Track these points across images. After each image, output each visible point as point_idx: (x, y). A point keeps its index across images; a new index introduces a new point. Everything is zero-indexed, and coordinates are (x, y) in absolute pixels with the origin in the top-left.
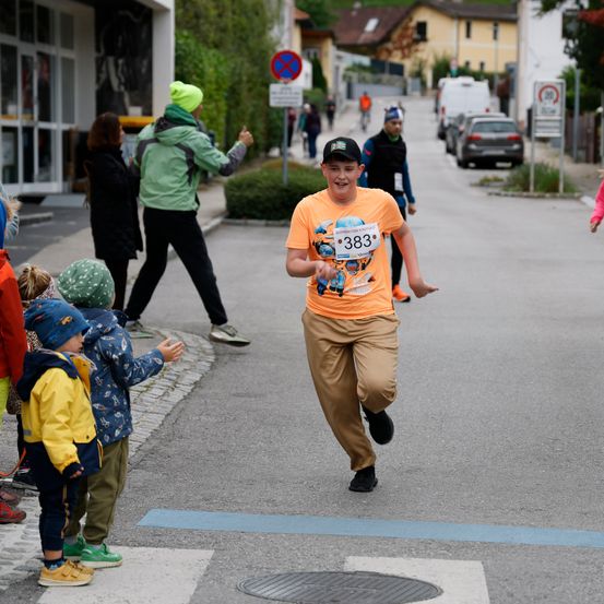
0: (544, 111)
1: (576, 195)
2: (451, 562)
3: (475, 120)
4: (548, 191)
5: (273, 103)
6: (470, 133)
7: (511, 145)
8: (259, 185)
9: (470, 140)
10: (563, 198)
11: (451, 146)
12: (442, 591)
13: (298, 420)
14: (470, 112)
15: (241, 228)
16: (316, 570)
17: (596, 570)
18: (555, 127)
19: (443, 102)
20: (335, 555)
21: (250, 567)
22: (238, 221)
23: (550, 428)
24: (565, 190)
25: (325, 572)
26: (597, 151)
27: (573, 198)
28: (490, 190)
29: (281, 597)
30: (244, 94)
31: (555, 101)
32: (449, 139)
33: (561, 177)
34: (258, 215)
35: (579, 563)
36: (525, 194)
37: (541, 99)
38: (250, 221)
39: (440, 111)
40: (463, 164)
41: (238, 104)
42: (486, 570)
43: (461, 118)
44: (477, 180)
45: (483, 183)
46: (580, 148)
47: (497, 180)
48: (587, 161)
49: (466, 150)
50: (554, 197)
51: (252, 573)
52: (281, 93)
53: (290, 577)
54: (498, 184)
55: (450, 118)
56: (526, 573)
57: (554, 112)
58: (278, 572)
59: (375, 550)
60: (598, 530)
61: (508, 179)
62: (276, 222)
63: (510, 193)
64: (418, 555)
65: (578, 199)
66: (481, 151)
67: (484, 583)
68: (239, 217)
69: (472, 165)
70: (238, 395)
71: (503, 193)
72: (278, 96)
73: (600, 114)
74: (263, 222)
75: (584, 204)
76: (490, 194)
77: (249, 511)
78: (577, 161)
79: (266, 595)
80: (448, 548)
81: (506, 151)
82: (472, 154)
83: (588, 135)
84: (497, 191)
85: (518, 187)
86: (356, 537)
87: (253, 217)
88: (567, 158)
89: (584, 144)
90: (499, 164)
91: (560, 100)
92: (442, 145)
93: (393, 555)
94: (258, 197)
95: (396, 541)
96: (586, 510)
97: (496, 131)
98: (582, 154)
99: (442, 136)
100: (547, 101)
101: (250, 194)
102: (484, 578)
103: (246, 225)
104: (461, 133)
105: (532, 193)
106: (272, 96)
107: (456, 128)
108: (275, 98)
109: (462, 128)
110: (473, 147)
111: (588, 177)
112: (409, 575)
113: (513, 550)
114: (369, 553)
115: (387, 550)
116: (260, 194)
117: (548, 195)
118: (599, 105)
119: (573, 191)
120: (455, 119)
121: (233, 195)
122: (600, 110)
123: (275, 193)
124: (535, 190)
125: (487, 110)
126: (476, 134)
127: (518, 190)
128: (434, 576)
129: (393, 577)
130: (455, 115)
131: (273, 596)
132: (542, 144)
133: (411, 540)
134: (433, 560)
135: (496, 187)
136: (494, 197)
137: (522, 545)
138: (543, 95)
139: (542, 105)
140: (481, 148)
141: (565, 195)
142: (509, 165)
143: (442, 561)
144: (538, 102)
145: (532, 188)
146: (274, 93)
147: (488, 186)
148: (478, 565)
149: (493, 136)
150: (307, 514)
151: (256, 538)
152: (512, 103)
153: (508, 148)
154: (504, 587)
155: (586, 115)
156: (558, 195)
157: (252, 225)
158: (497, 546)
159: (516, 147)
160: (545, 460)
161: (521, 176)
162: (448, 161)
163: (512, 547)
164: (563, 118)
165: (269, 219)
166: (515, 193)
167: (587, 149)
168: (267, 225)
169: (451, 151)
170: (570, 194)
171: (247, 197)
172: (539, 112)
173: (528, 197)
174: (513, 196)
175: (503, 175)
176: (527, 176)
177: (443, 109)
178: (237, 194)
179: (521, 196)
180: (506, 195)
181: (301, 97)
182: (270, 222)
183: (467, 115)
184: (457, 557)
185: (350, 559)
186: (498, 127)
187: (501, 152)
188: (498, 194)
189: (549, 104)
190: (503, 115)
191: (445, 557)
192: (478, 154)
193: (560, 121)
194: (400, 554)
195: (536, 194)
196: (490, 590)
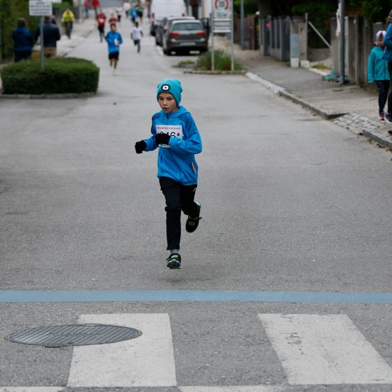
0: (219, 15)
1: (243, 71)
2: (149, 315)
3: (174, 22)
4: (224, 69)
5: (32, 13)
6: (171, 31)
7: (200, 38)
8: (25, 70)
9: (172, 36)
10: (234, 74)
11: (159, 40)
12: (142, 333)
13: (50, 228)
14: (172, 16)
15: (13, 101)
16: (59, 324)
17: (241, 315)
18: (228, 26)
19: (153, 10)
20: (72, 314)
21: (15, 325)
22: (11, 96)
23: (218, 226)
24: (235, 69)
25: (65, 325)
26: (256, 42)
27: (241, 74)
28: (185, 70)
29: (34, 343)
30: (13, 7)
31: (226, 8)
32: (158, 35)
33: (232, 59)
34: (25, 91)
35: (231, 311)
36: (209, 72)
37: (216, 7)
38: (20, 96)
39: (151, 16)
40: (167, 53)
41: (9, 14)
42: (171, 319)
43: (165, 21)
44: (176, 63)
45: (181, 65)
46: (245, 40)
47: (190, 63)
48: (251, 49)
49: (169, 43)
50: (228, 74)
51: (16, 328)
52: (37, 6)
53: (41, 329)
54: (190, 65)
55: (158, 21)
56: (196, 319)
57: (225, 15)
58: (34, 326)
59: (99, 310)
60: (245, 290)
61: (198, 62)
62: (38, 96)
63: (198, 71)
64: (127, 311)
65: (244, 74)
66: (179, 43)
67: (169, 326)
68: (12, 93)
69: (173, 53)
70: (10, 213)
71: (194, 71)
72: (35, 8)
73: (257, 16)
74: (29, 96)
75: (247, 77)
76: (185, 72)
77: (15, 289)
78: (244, 48)
79: (24, 342)
80: (147, 306)
81: (196, 43)
82: (174, 46)
83: (250, 30)
84: (190, 70)
85: (204, 67)
86: (86, 302)
87: (21, 93)
88: (236, 46)
89: (248, 36)
90: (192, 52)
91: (229, 7)
92: (153, 39)
93: (111, 313)
94: (24, 79)
95: (114, 303)
96: (239, 278)
97: (189, 30)
98: (247, 43)
99: (153, 34)
100: (221, 8)
101: (18, 77)
102: (169, 323)
103: (17, 98)
104: (165, 31)
105: (213, 71)
106: (30, 8)
107: (161, 27)
108: (33, 10)
109: (166, 27)
110: (174, 40)
111: (252, 59)
112: (120, 324)
113: (190, 305)
114: (95, 312)
115: (107, 309)
116: (26, 77)
117: (224, 72)
118: (257, 10)
119: (241, 69)
120: (161, 21)
121: (7, 78)
122: (258, 13)
123: (36, 75)
124: (215, 69)
125: (183, 15)
126: (175, 32)
127: (203, 70)
128: (137, 324)
129: (110, 326)
130: (161, 19)
131: (29, 342)
132: (221, 38)
133: (123, 302)
134: (137, 315)
135: (190, 67)
136: (188, 75)
137: (196, 302)
138: (218, 4)
139: (218, 11)
140: (179, 41)
141: (236, 71)
142: (198, 52)
143: (143, 315)
144: (214, 9)
145: (213, 68)
146: (32, 6)
147: (184, 67)
148: (166, 316)
149: (187, 33)
150: (55, 290)
151: (20, 306)
152: (200, 9)
153: (197, 41)
154: (182, 329)
155: (249, 17)
156: (230, 72)
157: (20, 98)
158: (180, 303)
159: (202, 40)
160: (214, 247)
161: (206, 60)
162: (157, 51)
163: (189, 303)
164: (231, 19)
165: (32, 94)
166: (202, 71)
167: (250, 40)
168: (31, 98)
169: (159, 43)
170: (238, 71)
171: (17, 79)
172: (215, 16)
173: (210, 74)
174: (201, 73)
175: (194, 59)
176: (209, 59)
177: (153, 15)
178: (10, 77)
179: (206, 73)
180: (196, 73)
181: (51, 9)
182: (33, 96)
183: (169, 19)
184: (153, 312)
185: (82, 316)
186: (190, 26)
187: (193, 44)
188: (191, 73)
189: (222, 10)
190: (193, 18)
191: (144, 312)
192: (177, 46)
193: (230, 21)
194: (115, 311)
195: (216, 72)
196: (172, 331)
